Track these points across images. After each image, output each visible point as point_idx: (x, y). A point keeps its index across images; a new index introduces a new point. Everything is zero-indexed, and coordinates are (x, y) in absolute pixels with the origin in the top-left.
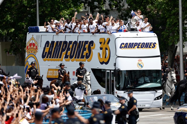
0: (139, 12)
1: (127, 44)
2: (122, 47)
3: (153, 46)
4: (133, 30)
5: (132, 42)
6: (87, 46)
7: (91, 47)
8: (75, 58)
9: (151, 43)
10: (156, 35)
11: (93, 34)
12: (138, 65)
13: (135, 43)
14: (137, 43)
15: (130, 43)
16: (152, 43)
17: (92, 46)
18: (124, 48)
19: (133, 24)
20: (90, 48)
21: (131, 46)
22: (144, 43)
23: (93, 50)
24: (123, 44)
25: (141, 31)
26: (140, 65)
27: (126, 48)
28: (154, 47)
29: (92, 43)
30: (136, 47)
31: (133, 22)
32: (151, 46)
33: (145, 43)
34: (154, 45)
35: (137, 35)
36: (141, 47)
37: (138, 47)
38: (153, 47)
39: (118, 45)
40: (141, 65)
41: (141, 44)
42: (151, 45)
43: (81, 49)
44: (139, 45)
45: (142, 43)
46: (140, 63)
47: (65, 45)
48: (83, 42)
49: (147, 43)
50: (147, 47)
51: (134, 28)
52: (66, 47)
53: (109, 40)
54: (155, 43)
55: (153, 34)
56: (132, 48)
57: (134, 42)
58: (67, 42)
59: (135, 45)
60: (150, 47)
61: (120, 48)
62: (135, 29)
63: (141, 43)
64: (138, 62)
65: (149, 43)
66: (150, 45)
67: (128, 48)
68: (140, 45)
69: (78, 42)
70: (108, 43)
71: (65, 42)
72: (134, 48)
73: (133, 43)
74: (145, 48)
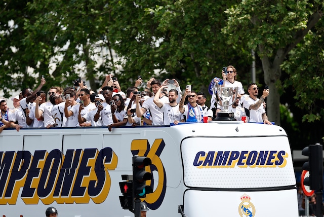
0: (231, 72)
1: (212, 153)
2: (201, 162)
3: (276, 159)
4: (223, 117)
5: (224, 150)
6: (91, 162)
7: (105, 164)
8: (56, 194)
9: (272, 152)
10: (284, 132)
11: (110, 130)
12: (242, 210)
13: (233, 153)
14: (237, 153)
15: (220, 153)
16: (275, 152)
17: (108, 160)
18: (205, 164)
19: (224, 101)
20: (103, 167)
21: (222, 159)
22: (255, 152)
23: (110, 172)
24: (203, 153)
25: (246, 120)
26: (245, 209)
27: (210, 164)
28: (280, 162)
29: (107, 153)
30: (235, 162)
31: (223, 97)
32: (273, 161)
33: (259, 152)
34: (279, 156)
35: (237, 130)
36: (248, 163)
37: (240, 163)
38: (277, 163)
39: (190, 158)
40: (249, 212)
41: (246, 155)
42: (274, 158)
43: (73, 171)
44: (242, 157)
45: (250, 151)
46: (246, 204)
47: (22, 161)
48: (79, 151)
49: (262, 152)
50: (262, 164)
51: (227, 111)
52: (24, 167)
53: (162, 145)
54: (284, 153)
55: (277, 129)
56: (224, 164)
57: (231, 150)
58: (28, 153)
59: (232, 158)
60: (269, 163)
61: (196, 163)
62: (230, 115)
63: (246, 152)
64: (242, 203)
65: (267, 152)
66: (271, 157)
67: (215, 164)
68: (245, 158)
69: (65, 153)
70: (158, 153)
71: (24, 155)
72: (229, 164)
73: (227, 153)
74: (257, 164)
